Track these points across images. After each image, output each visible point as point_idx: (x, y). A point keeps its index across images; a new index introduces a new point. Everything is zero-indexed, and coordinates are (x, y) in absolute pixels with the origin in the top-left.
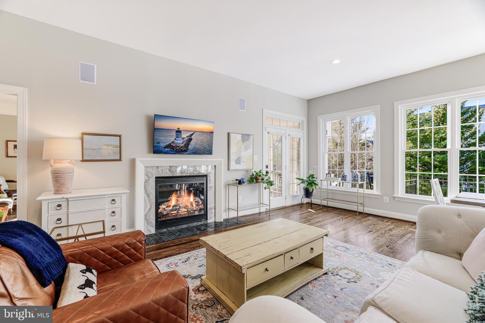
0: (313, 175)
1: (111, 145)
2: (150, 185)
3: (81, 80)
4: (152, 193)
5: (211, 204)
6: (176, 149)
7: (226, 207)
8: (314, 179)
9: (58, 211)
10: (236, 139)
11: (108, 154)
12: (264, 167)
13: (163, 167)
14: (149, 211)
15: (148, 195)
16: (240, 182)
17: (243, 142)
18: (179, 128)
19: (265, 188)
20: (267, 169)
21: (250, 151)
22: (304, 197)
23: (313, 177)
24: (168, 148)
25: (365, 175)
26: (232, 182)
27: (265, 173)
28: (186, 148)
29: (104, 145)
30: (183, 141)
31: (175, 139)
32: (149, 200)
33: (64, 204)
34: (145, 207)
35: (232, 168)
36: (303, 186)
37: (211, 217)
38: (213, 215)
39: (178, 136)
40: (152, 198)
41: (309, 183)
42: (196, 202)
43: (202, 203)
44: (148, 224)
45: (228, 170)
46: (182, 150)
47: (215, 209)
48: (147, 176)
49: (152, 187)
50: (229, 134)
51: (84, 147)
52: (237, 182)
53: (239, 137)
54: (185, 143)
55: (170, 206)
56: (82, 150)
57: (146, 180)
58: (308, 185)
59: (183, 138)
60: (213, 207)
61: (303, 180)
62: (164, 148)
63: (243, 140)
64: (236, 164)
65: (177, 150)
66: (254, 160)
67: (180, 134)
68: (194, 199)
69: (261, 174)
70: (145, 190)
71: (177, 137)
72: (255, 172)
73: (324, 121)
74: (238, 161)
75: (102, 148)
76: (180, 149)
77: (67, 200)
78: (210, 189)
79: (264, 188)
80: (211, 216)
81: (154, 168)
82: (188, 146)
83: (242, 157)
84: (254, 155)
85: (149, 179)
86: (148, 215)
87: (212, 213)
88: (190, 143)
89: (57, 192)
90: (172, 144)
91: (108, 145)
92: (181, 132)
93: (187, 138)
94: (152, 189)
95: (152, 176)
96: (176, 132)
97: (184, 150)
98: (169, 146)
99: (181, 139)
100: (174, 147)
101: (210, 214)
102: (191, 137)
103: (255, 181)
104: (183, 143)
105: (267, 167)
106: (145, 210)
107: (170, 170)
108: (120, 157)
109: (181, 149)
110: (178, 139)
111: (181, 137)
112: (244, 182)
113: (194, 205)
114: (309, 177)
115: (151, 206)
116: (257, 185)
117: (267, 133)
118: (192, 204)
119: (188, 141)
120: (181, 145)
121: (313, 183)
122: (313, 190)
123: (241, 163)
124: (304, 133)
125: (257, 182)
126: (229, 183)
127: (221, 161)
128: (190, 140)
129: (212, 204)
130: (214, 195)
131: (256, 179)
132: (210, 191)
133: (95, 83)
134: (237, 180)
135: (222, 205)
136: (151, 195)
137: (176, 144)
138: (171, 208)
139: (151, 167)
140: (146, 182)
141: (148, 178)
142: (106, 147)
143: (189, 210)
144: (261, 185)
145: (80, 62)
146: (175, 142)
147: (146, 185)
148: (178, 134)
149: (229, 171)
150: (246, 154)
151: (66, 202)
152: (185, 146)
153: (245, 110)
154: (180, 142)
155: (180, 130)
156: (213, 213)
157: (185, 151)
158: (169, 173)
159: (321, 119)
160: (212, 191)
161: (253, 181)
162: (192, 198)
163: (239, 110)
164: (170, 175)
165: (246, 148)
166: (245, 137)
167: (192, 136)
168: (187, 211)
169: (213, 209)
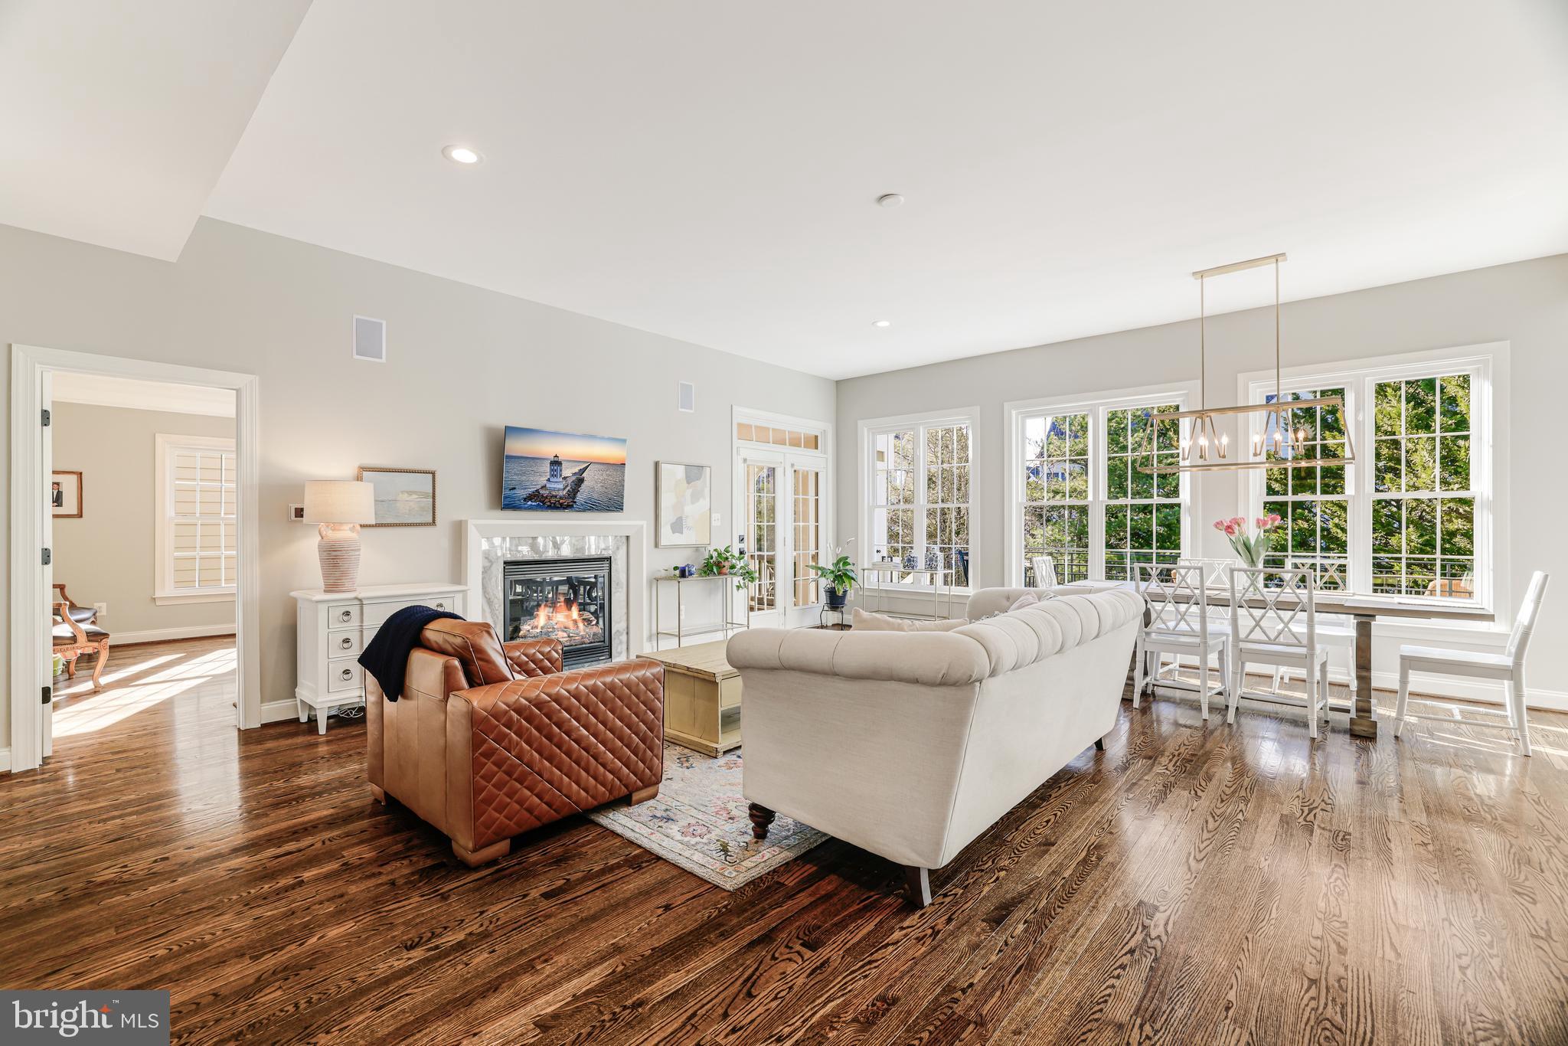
0: (847, 558)
1: (415, 493)
2: (494, 580)
3: (357, 354)
4: (498, 596)
5: (619, 623)
6: (549, 501)
7: (651, 630)
8: (848, 567)
9: (346, 624)
10: (673, 475)
12: (736, 539)
13: (520, 539)
15: (490, 601)
16: (683, 573)
17: (688, 483)
18: (556, 456)
19: (738, 587)
20: (741, 546)
21: (704, 504)
22: (826, 608)
23: (846, 564)
24: (534, 499)
25: (954, 556)
26: (663, 574)
27: (737, 554)
28: (571, 500)
29: (402, 492)
30: (566, 485)
31: (549, 480)
32: (492, 611)
33: (355, 611)
35: (663, 542)
36: (825, 583)
38: (624, 646)
39: (555, 473)
40: (497, 606)
41: (836, 576)
42: (585, 620)
43: (598, 622)
45: (656, 545)
46: (561, 504)
47: (627, 633)
48: (487, 559)
49: (498, 583)
50: (657, 464)
52: (677, 572)
53: (680, 471)
54: (568, 488)
55: (536, 627)
57: (485, 568)
58: (834, 581)
59: (565, 478)
61: (824, 568)
62: (525, 499)
63: (689, 479)
64: (673, 533)
65: (552, 504)
66: (713, 523)
67: (559, 468)
68: (580, 616)
69: (728, 554)
70: (485, 589)
71: (552, 476)
72: (716, 550)
73: (873, 433)
74: (678, 527)
76: (558, 501)
77: (359, 603)
78: (617, 590)
79: (735, 588)
80: (619, 650)
82: (574, 495)
83: (687, 517)
84: (712, 511)
85: (491, 567)
87: (621, 642)
88: (579, 487)
89: (331, 588)
90: (541, 492)
91: (410, 493)
93: (574, 478)
94: (496, 587)
95: (497, 559)
96: (550, 463)
97: (565, 504)
98: (535, 495)
99: (561, 480)
100: (546, 497)
101: (618, 644)
102: (581, 475)
103: (715, 570)
104: (564, 489)
105: (742, 540)
107: (533, 546)
108: (434, 518)
109: (560, 501)
110: (555, 479)
111: (561, 475)
112: (691, 574)
113: (581, 626)
114: (838, 562)
116: (721, 581)
117: (741, 461)
118: (575, 622)
119: (576, 484)
120: (561, 493)
121: (846, 575)
122: (845, 592)
123: (685, 530)
124: (827, 459)
125: (720, 573)
126: (658, 575)
127: (642, 527)
128: (581, 481)
129: (621, 622)
130: (625, 604)
131: (719, 565)
132: (617, 594)
133: (384, 360)
134: (676, 568)
135: (642, 626)
136: (496, 601)
137: (551, 490)
138: (538, 630)
140: (486, 571)
141: (488, 564)
142: (405, 496)
143: (571, 635)
144: (729, 580)
145: (356, 316)
146: (548, 486)
147: (485, 578)
148: (555, 468)
149: (657, 549)
150: (694, 511)
151: (358, 608)
152: (569, 495)
153: (691, 409)
154: (559, 487)
155: (560, 459)
157: (569, 504)
158: (532, 553)
159: (866, 429)
160: (621, 593)
161: (712, 571)
162: (575, 612)
163: (680, 410)
164: (534, 557)
165: (695, 497)
166: (694, 472)
167: (583, 472)
168: (569, 636)
169: (625, 633)
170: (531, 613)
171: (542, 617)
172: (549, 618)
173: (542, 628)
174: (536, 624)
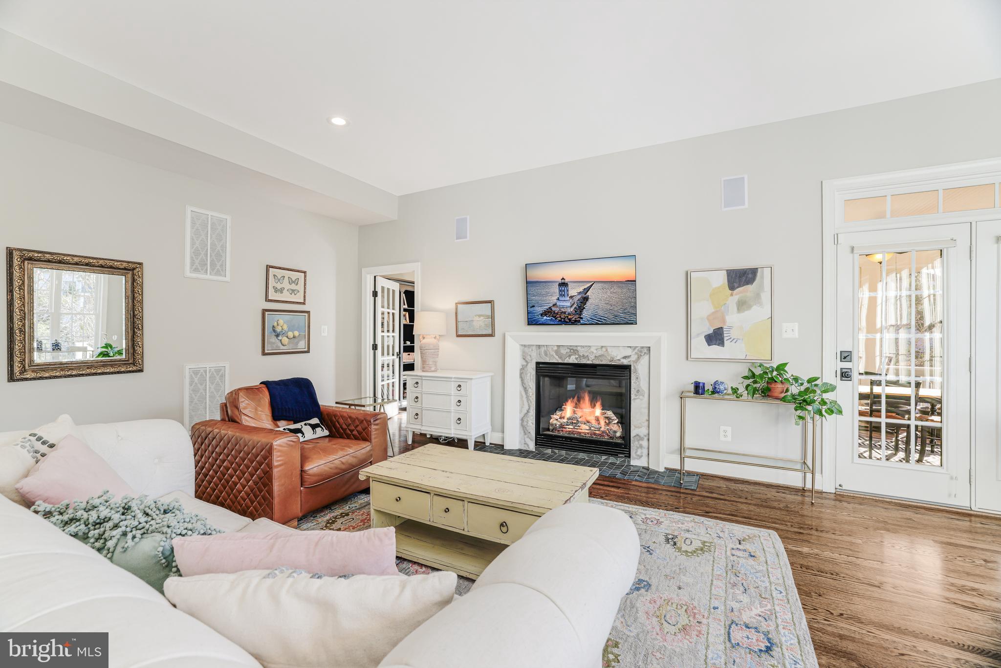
1: (483, 315)
2: (529, 374)
4: (531, 386)
5: (638, 428)
6: (560, 317)
11: (480, 327)
13: (547, 347)
14: (526, 413)
15: (525, 389)
17: (732, 289)
18: (563, 279)
24: (548, 316)
28: (578, 316)
30: (573, 303)
31: (558, 299)
32: (527, 397)
34: (522, 407)
37: (640, 455)
38: (645, 452)
39: (563, 293)
40: (531, 394)
42: (607, 418)
43: (618, 423)
44: (525, 434)
46: (570, 320)
47: (649, 440)
48: (524, 359)
49: (532, 377)
51: (459, 319)
53: (720, 278)
54: (575, 306)
55: (564, 418)
56: (456, 323)
57: (523, 366)
59: (571, 297)
60: (645, 436)
62: (542, 315)
63: (733, 286)
64: (710, 344)
65: (563, 320)
67: (566, 288)
68: (603, 414)
70: (522, 380)
71: (561, 295)
75: (474, 319)
76: (567, 317)
77: (421, 378)
78: (638, 397)
80: (639, 453)
81: (534, 348)
82: (581, 311)
83: (730, 328)
85: (527, 365)
86: (525, 420)
87: (641, 447)
88: (584, 306)
90: (553, 309)
91: (480, 316)
92: (567, 285)
93: (579, 297)
94: (531, 381)
95: (531, 360)
96: (559, 285)
97: (574, 319)
98: (548, 312)
99: (568, 299)
100: (557, 314)
101: (638, 448)
102: (586, 294)
104: (571, 306)
106: (521, 411)
107: (557, 352)
108: (493, 331)
109: (569, 317)
110: (563, 298)
111: (568, 295)
113: (602, 422)
115: (529, 407)
118: (597, 419)
119: (581, 302)
120: (569, 310)
123: (726, 341)
128: (585, 299)
129: (641, 428)
130: (646, 411)
132: (637, 401)
136: (530, 390)
137: (561, 307)
138: (565, 421)
139: (529, 346)
140: (523, 368)
141: (525, 364)
142: (477, 318)
143: (592, 428)
146: (558, 304)
147: (522, 373)
148: (563, 289)
152: (576, 312)
153: (743, 204)
154: (567, 305)
155: (566, 281)
156: (644, 448)
157: (577, 321)
158: (557, 357)
160: (641, 400)
162: (598, 411)
164: (558, 361)
165: (744, 306)
167: (587, 291)
168: (590, 429)
169: (646, 438)
170: (559, 407)
171: (568, 410)
172: (574, 412)
173: (568, 419)
174: (563, 415)
